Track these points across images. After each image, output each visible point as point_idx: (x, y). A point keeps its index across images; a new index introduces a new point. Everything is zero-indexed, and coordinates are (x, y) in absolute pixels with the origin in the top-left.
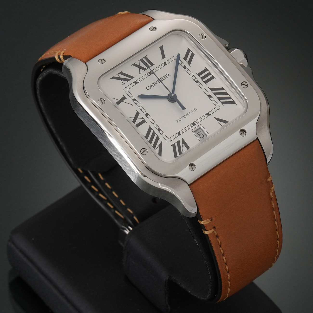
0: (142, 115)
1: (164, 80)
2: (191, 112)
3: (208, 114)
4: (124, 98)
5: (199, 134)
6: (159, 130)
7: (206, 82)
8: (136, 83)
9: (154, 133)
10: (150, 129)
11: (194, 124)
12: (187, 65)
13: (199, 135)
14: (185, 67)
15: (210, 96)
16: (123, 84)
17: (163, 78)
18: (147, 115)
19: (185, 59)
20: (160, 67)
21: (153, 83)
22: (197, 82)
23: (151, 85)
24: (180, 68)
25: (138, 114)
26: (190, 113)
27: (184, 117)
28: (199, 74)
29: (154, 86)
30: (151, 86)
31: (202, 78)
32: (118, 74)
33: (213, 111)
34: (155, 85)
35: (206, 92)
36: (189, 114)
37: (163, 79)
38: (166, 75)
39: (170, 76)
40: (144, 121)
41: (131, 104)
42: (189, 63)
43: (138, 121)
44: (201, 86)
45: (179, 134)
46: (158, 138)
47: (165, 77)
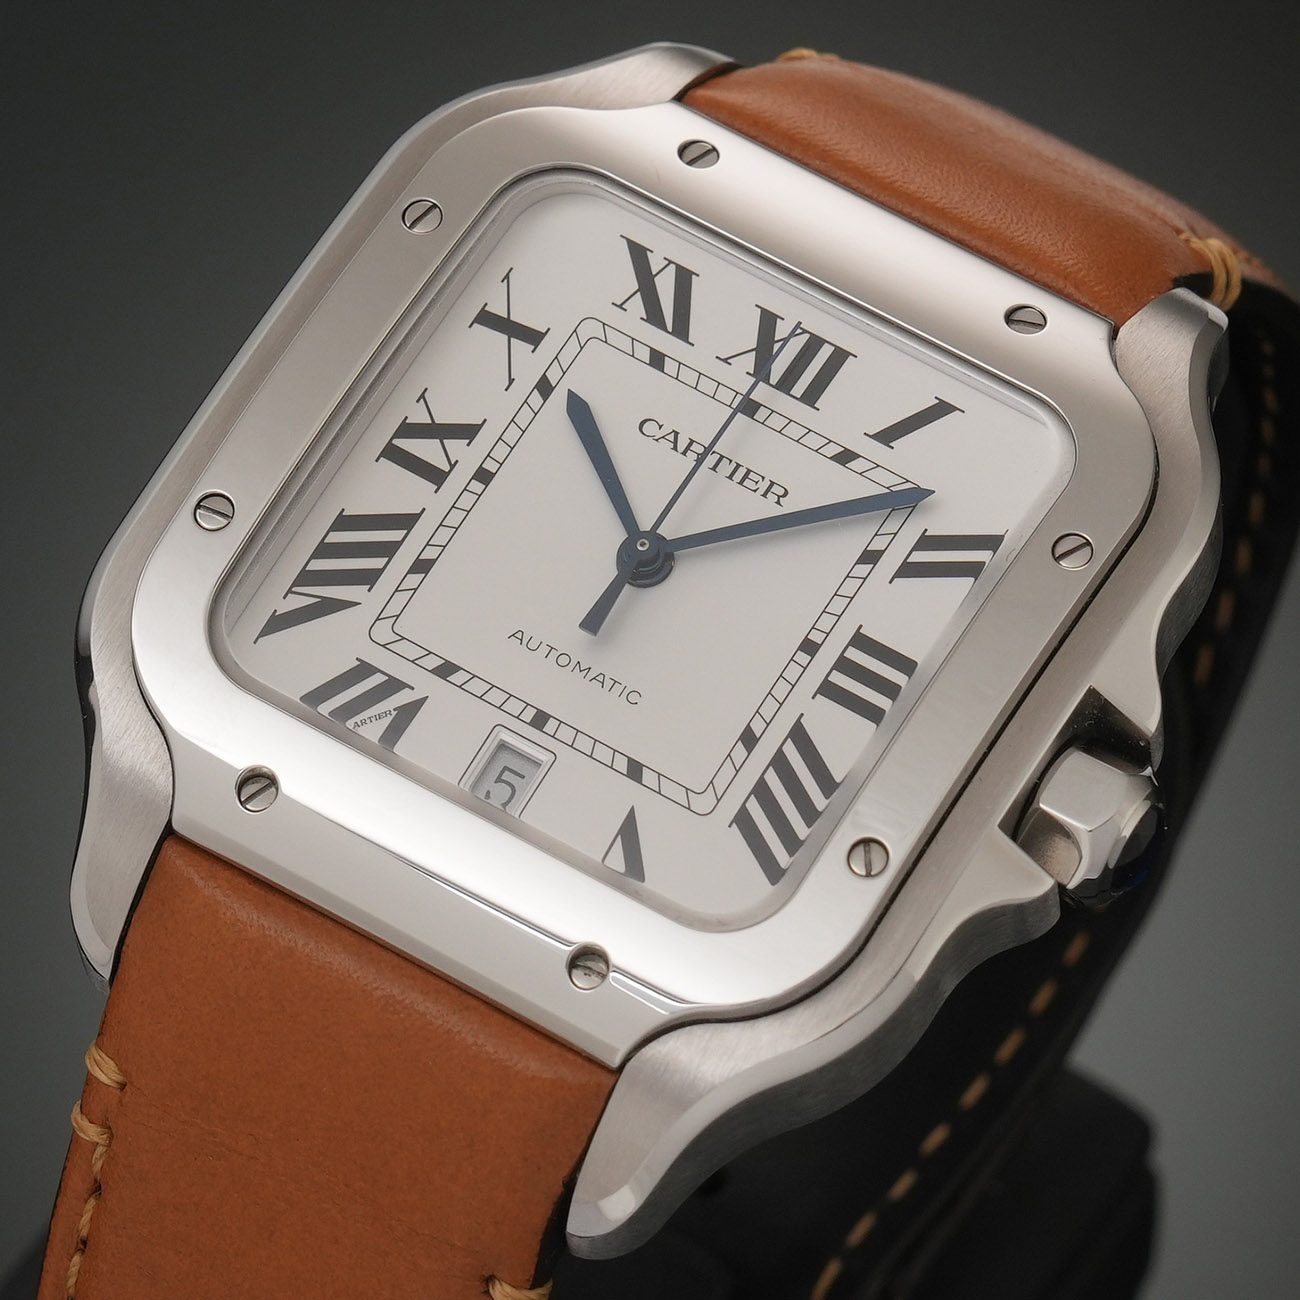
0: (467, 456)
1: (741, 483)
2: (608, 683)
3: (635, 771)
4: (534, 337)
5: (507, 776)
6: (422, 566)
7: (827, 689)
8: (657, 360)
9: (389, 550)
10: (407, 521)
11: (540, 720)
12: (890, 563)
13: (499, 780)
14: (870, 557)
15: (749, 739)
16: (620, 306)
17: (751, 475)
18: (484, 476)
19: (926, 542)
20: (813, 441)
21: (692, 442)
22: (809, 647)
23: (676, 434)
24: (855, 538)
25: (468, 432)
26: (600, 679)
27: (563, 659)
28: (860, 641)
29: (675, 448)
30: (671, 437)
31: (843, 665)
32: (670, 262)
33: (668, 788)
34: (684, 453)
35: (768, 710)
36: (592, 675)
37: (746, 477)
38: (772, 483)
39: (778, 503)
40: (436, 476)
41: (511, 381)
42: (908, 570)
43: (426, 449)
44: (793, 673)
45: (446, 670)
46: (369, 578)
47: (764, 486)
